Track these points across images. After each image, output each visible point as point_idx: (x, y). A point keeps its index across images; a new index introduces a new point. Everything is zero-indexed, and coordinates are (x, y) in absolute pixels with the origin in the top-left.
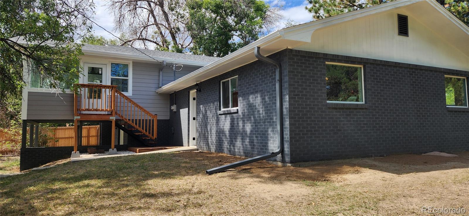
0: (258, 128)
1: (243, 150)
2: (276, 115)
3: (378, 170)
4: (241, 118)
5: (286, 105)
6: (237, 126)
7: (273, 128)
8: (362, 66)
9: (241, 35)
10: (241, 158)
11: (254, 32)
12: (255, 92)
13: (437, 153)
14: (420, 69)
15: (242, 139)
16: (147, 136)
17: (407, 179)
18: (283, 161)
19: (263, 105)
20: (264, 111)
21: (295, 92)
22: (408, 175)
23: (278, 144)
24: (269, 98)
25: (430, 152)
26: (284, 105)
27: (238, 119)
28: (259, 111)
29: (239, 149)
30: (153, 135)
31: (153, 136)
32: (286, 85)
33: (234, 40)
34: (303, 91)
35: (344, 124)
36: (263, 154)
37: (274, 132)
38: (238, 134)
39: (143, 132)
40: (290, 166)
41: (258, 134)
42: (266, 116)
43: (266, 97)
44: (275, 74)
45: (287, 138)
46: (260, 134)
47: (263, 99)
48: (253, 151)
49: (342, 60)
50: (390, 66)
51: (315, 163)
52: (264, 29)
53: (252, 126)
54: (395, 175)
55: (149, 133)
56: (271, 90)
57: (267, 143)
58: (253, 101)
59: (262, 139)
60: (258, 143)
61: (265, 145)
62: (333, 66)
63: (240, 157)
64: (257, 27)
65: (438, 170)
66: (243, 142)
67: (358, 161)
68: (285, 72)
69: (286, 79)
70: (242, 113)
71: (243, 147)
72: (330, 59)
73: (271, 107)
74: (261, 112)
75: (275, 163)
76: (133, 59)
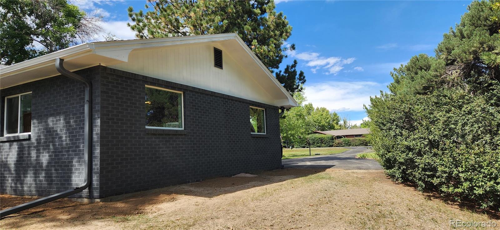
0: (59, 159)
1: (36, 187)
2: (83, 143)
3: (193, 196)
4: (35, 147)
5: (97, 130)
6: (28, 157)
7: (80, 158)
8: (182, 93)
9: (45, 41)
10: (33, 199)
11: (64, 41)
12: (56, 113)
13: (243, 175)
14: (231, 100)
15: (35, 174)
17: (216, 201)
18: (91, 196)
19: (68, 130)
20: (68, 137)
21: (109, 116)
22: (218, 197)
23: (84, 177)
24: (75, 122)
25: (238, 174)
26: (94, 131)
27: (29, 147)
28: (61, 137)
29: (30, 187)
32: (97, 107)
33: (33, 46)
34: (119, 115)
35: (163, 151)
36: (64, 191)
37: (81, 162)
38: (29, 167)
40: (99, 201)
41: (58, 166)
42: (71, 143)
43: (72, 121)
44: (84, 93)
45: (96, 168)
46: (61, 166)
47: (67, 122)
48: (50, 188)
49: (162, 85)
50: (207, 95)
51: (130, 195)
52: (78, 39)
53: (50, 156)
54: (207, 198)
56: (78, 112)
57: (70, 177)
58: (53, 124)
59: (64, 173)
60: (56, 177)
61: (67, 179)
62: (157, 90)
63: (30, 197)
64: (68, 36)
65: (242, 190)
66: (36, 177)
67: (176, 188)
68: (96, 92)
69: (98, 100)
70: (37, 140)
71: (36, 184)
72: (150, 82)
73: (78, 132)
74: (64, 138)
75: (79, 200)
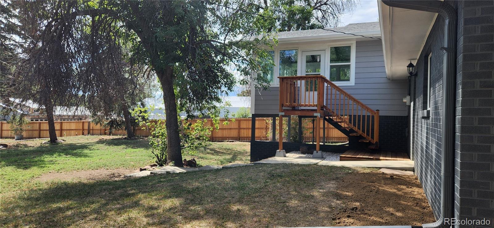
16: (364, 138)
27: (429, 129)
30: (373, 137)
31: (374, 139)
39: (359, 133)
55: (368, 134)
76: (357, 38)
